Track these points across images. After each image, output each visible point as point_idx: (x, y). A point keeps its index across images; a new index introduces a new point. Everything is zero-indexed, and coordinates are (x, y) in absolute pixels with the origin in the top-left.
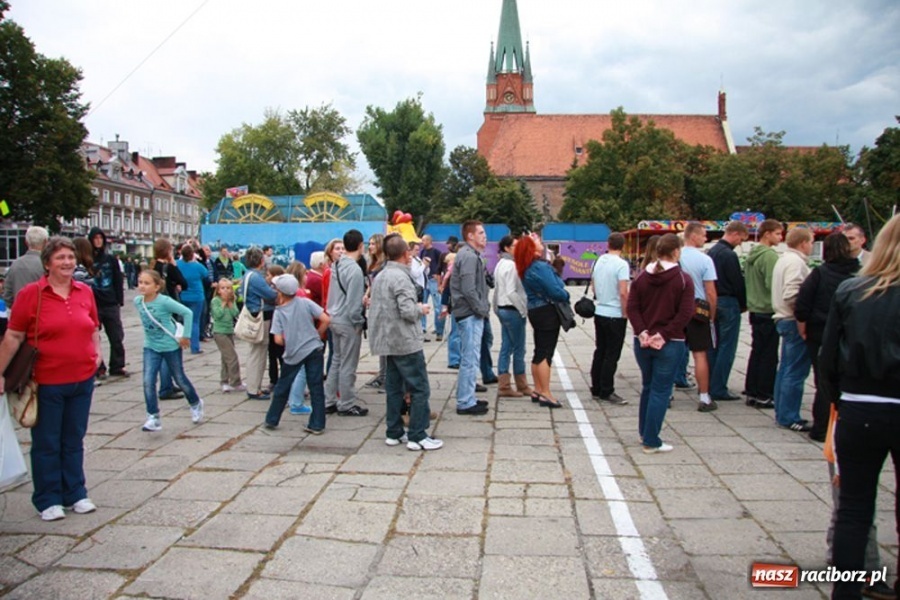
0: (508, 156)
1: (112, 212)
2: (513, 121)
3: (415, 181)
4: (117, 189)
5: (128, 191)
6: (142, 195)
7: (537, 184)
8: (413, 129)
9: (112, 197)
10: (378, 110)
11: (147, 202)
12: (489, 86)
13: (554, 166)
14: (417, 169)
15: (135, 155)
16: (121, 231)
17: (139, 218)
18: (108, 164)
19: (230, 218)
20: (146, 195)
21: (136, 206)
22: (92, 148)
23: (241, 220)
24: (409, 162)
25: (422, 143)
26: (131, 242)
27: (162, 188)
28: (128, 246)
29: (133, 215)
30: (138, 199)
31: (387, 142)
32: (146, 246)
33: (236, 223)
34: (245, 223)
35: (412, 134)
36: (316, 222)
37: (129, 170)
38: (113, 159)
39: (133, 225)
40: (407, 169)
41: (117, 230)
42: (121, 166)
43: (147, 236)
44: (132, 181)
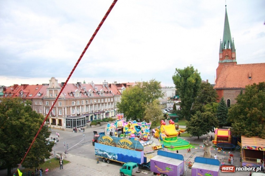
0: (224, 80)
2: (227, 67)
3: (190, 93)
4: (102, 98)
5: (106, 98)
6: (110, 98)
7: (234, 90)
8: (189, 76)
10: (179, 70)
11: (112, 99)
12: (220, 54)
13: (241, 84)
14: (190, 90)
15: (110, 85)
16: (104, 109)
17: (110, 104)
18: (99, 92)
19: (102, 142)
20: (112, 97)
21: (109, 101)
22: (96, 87)
23: (104, 143)
24: (188, 87)
25: (191, 82)
26: (107, 112)
27: (117, 94)
28: (106, 113)
29: (107, 104)
30: (109, 99)
31: (180, 81)
32: (112, 112)
33: (103, 144)
34: (105, 144)
35: (188, 79)
36: (123, 148)
37: (107, 91)
38: (101, 90)
39: (108, 107)
40: (187, 90)
41: (103, 109)
42: (104, 91)
43: (112, 109)
44: (107, 94)
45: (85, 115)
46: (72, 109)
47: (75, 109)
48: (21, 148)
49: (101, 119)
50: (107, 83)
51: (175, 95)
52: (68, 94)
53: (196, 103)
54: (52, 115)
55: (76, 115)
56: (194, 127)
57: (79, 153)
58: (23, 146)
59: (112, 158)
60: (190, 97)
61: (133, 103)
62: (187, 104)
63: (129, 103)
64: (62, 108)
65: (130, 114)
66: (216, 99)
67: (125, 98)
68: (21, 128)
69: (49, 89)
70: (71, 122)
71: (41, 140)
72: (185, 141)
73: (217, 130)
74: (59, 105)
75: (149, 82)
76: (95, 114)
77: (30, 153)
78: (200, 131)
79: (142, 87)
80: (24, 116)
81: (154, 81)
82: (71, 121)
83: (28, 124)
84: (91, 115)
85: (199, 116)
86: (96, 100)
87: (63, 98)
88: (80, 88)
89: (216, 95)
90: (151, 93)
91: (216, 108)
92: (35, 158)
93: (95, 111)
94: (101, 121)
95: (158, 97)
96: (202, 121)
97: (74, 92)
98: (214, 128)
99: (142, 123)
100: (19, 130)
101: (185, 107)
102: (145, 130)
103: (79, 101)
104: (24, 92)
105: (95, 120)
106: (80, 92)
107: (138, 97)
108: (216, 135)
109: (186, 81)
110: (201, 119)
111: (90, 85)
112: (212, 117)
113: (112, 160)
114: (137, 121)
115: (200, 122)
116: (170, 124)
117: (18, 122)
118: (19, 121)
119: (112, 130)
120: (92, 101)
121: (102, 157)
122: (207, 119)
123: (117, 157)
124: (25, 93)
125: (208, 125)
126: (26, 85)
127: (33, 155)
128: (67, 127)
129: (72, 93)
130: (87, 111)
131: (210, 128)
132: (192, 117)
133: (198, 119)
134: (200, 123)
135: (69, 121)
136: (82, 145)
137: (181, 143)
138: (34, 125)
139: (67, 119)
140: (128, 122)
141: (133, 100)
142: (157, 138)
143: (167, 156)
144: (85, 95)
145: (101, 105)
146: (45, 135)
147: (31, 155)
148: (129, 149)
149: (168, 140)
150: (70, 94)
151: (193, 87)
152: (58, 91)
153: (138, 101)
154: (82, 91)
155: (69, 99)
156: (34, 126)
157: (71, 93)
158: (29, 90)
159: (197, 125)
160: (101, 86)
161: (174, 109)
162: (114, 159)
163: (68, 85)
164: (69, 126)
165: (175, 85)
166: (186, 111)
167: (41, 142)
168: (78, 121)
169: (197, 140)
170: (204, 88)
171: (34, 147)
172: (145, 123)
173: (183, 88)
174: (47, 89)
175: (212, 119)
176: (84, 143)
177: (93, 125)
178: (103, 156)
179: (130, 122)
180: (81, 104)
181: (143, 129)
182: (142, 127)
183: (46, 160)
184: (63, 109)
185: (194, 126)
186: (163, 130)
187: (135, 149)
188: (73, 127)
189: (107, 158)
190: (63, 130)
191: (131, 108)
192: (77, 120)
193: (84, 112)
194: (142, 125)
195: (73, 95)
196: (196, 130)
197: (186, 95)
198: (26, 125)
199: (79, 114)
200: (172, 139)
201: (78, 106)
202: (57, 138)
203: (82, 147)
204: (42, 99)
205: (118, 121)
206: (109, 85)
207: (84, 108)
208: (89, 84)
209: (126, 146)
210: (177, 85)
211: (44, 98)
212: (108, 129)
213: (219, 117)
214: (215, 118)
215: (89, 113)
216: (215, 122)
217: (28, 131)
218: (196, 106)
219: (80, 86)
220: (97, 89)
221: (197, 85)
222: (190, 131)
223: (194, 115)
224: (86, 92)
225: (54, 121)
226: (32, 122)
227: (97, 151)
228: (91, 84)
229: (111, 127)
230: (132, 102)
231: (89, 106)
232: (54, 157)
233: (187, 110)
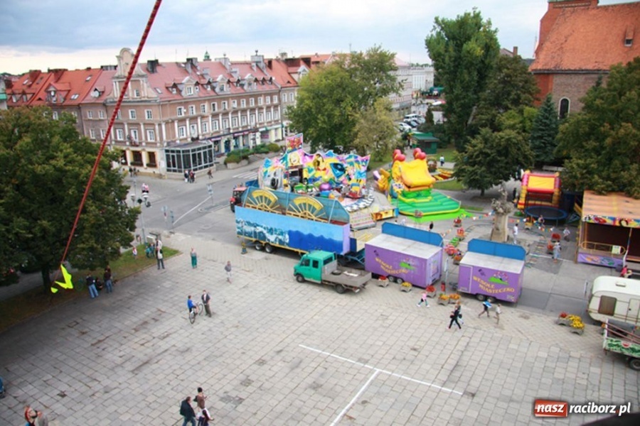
0: (559, 50)
3: (467, 83)
4: (251, 96)
5: (260, 95)
6: (271, 95)
7: (581, 76)
10: (443, 20)
11: (276, 98)
14: (469, 73)
15: (270, 63)
16: (256, 124)
17: (270, 111)
18: (244, 80)
19: (251, 203)
20: (275, 94)
21: (267, 104)
22: (234, 70)
23: (257, 206)
24: (463, 67)
25: (472, 54)
26: (264, 129)
27: (288, 85)
28: (262, 132)
29: (265, 110)
30: (268, 98)
31: (446, 51)
32: (276, 129)
33: (255, 208)
34: (260, 209)
35: (465, 46)
36: (302, 217)
37: (262, 79)
38: (248, 76)
39: (265, 117)
40: (461, 73)
41: (253, 124)
42: (254, 79)
43: (277, 122)
44: (264, 86)
45: (210, 139)
46: (178, 126)
47: (186, 126)
48: (63, 226)
49: (251, 147)
50: (263, 56)
51: (432, 85)
52: (167, 88)
53: (482, 107)
54: (131, 143)
55: (189, 140)
56: (473, 166)
57: (199, 232)
58: (68, 221)
59: (276, 240)
60: (467, 91)
61: (325, 107)
62: (460, 109)
63: (317, 108)
64: (153, 124)
65: (318, 135)
66: (532, 99)
67: (306, 94)
68: (58, 181)
69: (118, 78)
70: (179, 157)
71: (109, 205)
72: (451, 200)
73: (528, 176)
74: (147, 118)
75: (364, 53)
76: (236, 135)
77: (85, 237)
78: (486, 177)
79: (349, 66)
80: (61, 151)
81: (378, 52)
82: (177, 155)
83: (73, 170)
84: (224, 140)
85: (486, 141)
86: (236, 101)
87: (156, 101)
88: (195, 72)
89: (534, 87)
90: (370, 82)
91: (531, 121)
92: (96, 248)
93: (234, 129)
94: (249, 153)
95: (388, 93)
96: (493, 153)
97: (181, 84)
98: (522, 171)
99: (347, 156)
100: (53, 186)
101: (455, 116)
102: (354, 174)
103: (194, 106)
104: (59, 89)
105: (236, 149)
106: (194, 83)
107: (338, 92)
108: (524, 187)
109: (460, 51)
110: (492, 147)
111: (220, 63)
112: (517, 144)
113: (277, 244)
114: (337, 151)
115: (487, 155)
116: (416, 158)
117: (47, 167)
118: (50, 164)
119: (275, 174)
120: (226, 104)
121: (254, 239)
122: (506, 148)
123: (287, 238)
124: (60, 91)
125: (507, 163)
126: (60, 70)
127: (93, 241)
128: (168, 170)
129: (175, 86)
130: (215, 130)
131: (511, 171)
132: (470, 143)
133: (484, 147)
134: (488, 158)
135: (173, 156)
136: (206, 211)
137: (441, 205)
138: (87, 171)
139: (167, 151)
140: (315, 155)
141: (325, 101)
142: (383, 191)
143: (405, 237)
144: (209, 89)
145: (248, 113)
146: (116, 194)
147: (87, 241)
148: (316, 220)
149: (409, 198)
150: (170, 89)
151: (477, 67)
152: (141, 82)
153: (338, 102)
154: (200, 79)
155: (169, 101)
156: (87, 174)
157: (172, 87)
158: (70, 83)
159: (480, 163)
160: (247, 66)
161: (427, 122)
162: (281, 242)
163: (164, 67)
164: (174, 166)
165: (433, 60)
166: (458, 127)
167: (108, 210)
168: (194, 155)
169: (480, 198)
170: (505, 70)
171: (92, 222)
172: (356, 157)
173: (452, 69)
174: (114, 78)
175: (519, 149)
176: (212, 207)
177: (230, 162)
178: (255, 237)
179: (319, 155)
180: (199, 113)
181: (349, 170)
182: (348, 165)
183: (122, 250)
184: (157, 127)
185: (473, 164)
186: (399, 174)
187: (330, 219)
188: (183, 169)
189: (265, 240)
190: (160, 176)
191: (322, 119)
192: (191, 153)
193: (208, 131)
194: (349, 160)
195: (179, 92)
196: (476, 174)
197: (458, 86)
198: (68, 173)
199: (195, 136)
200: (418, 196)
201: (193, 119)
202: (146, 198)
203: (207, 216)
204: (104, 105)
205: (291, 152)
206: (267, 62)
207: (208, 121)
208: (218, 61)
209: (308, 212)
210: (436, 61)
211: (108, 101)
212: (267, 171)
213: (537, 143)
214: (526, 147)
215: (222, 133)
216: (525, 157)
217: (74, 187)
218: (482, 114)
219: (193, 67)
220: (238, 73)
221: (487, 62)
222: (463, 176)
223: (474, 138)
224: (209, 83)
225: (137, 156)
226: (81, 166)
227: (240, 225)
228: (223, 62)
229: (275, 168)
230: (324, 105)
231: (220, 117)
232: (143, 243)
233: (459, 123)
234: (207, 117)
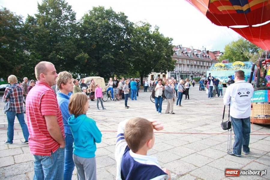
1: (200, 67)
4: (201, 61)
5: (205, 61)
6: (209, 62)
9: (200, 63)
11: (210, 64)
16: (202, 72)
21: (207, 65)
22: (195, 51)
26: (205, 75)
27: (215, 60)
29: (206, 68)
30: (207, 63)
37: (205, 56)
38: (200, 54)
44: (206, 59)
47: (177, 66)
55: (178, 72)
59: (224, 81)
76: (195, 74)
82: (175, 75)
84: (191, 75)
86: (196, 62)
93: (194, 72)
103: (181, 60)
120: (192, 62)
130: (187, 71)
144: (186, 55)
154: (183, 51)
160: (199, 51)
180: (182, 63)
193: (185, 71)
199: (181, 71)
201: (180, 65)
206: (207, 51)
207: (185, 67)
208: (188, 48)
209: (238, 67)
215: (190, 72)
219: (180, 48)
220: (197, 52)
224: (186, 53)
231: (190, 66)
234: (185, 65)
